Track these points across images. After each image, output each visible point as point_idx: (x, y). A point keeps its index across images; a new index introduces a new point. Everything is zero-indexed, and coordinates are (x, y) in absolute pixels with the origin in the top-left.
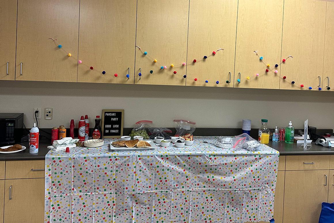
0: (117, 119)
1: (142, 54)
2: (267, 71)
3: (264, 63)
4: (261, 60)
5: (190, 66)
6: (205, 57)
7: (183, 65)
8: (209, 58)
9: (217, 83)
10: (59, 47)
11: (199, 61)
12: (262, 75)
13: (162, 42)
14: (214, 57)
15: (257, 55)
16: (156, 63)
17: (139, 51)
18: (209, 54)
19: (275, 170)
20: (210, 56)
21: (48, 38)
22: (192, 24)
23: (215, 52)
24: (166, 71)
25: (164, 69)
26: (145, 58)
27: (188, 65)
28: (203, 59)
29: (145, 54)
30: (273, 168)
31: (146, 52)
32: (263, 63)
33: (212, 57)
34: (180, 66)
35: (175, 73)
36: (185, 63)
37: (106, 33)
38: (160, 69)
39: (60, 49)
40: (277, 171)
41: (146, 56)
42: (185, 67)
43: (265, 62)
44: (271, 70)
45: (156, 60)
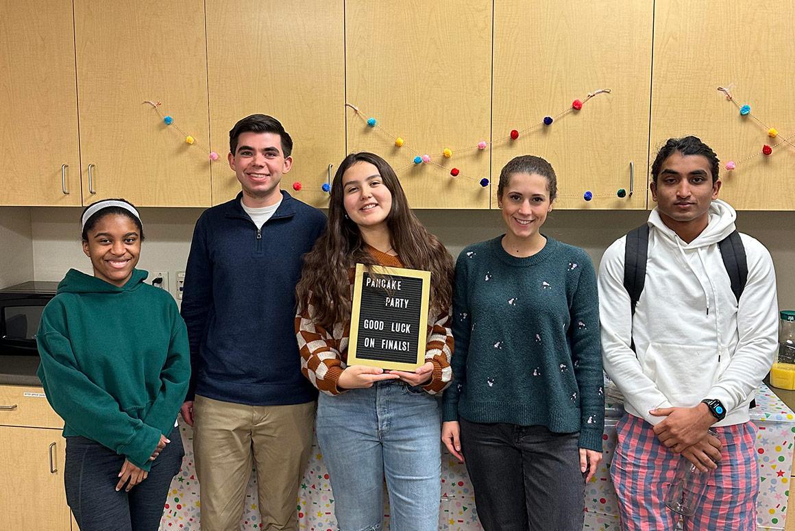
0: (404, 302)
1: (363, 126)
2: (767, 151)
3: (756, 126)
4: (744, 117)
5: (501, 151)
6: (548, 121)
7: (481, 150)
8: (560, 122)
9: (588, 197)
10: (167, 121)
11: (529, 134)
12: (752, 167)
13: (415, 86)
14: (576, 117)
15: (729, 99)
16: (402, 149)
17: (355, 119)
18: (559, 109)
19: (780, 474)
20: (563, 116)
21: (141, 103)
22: (505, 22)
23: (581, 100)
24: (429, 169)
25: (424, 164)
26: (370, 135)
27: (496, 148)
28: (541, 127)
29: (371, 125)
30: (774, 467)
31: (372, 119)
32: (751, 127)
33: (572, 119)
34: (470, 153)
35: (455, 173)
36: (485, 143)
37: (270, 75)
38: (415, 166)
39: (170, 126)
40: (787, 475)
41: (374, 129)
42: (486, 156)
43: (758, 123)
44: (784, 149)
45: (401, 141)
